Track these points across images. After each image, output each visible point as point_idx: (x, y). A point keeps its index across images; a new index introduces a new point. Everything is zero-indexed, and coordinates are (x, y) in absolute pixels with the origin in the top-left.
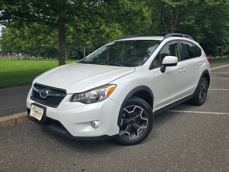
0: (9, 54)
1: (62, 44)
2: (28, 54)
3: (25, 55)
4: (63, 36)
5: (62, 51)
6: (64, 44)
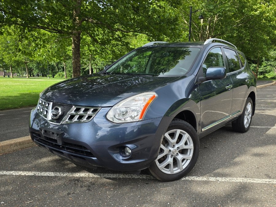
3: (5, 71)
4: (78, 48)
5: (77, 66)
6: (79, 58)
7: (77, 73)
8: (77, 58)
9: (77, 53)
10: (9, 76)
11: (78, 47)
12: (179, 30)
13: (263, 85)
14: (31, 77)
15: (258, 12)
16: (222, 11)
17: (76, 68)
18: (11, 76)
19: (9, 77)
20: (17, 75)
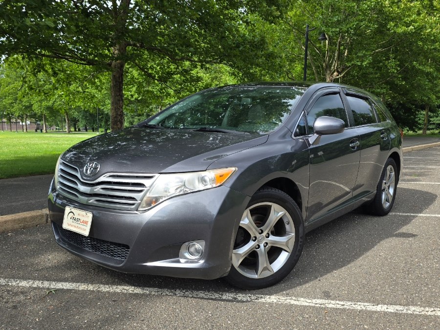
0: (4, 120)
1: (118, 100)
2: (45, 121)
3: (39, 123)
4: (120, 86)
5: (117, 114)
6: (121, 102)
7: (117, 125)
8: (118, 102)
9: (118, 94)
10: (41, 130)
11: (120, 84)
12: (279, 57)
13: (425, 145)
14: (76, 131)
15: (411, 27)
16: (354, 26)
17: (116, 117)
18: (44, 131)
19: (42, 132)
20: (56, 129)
